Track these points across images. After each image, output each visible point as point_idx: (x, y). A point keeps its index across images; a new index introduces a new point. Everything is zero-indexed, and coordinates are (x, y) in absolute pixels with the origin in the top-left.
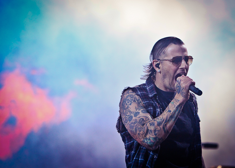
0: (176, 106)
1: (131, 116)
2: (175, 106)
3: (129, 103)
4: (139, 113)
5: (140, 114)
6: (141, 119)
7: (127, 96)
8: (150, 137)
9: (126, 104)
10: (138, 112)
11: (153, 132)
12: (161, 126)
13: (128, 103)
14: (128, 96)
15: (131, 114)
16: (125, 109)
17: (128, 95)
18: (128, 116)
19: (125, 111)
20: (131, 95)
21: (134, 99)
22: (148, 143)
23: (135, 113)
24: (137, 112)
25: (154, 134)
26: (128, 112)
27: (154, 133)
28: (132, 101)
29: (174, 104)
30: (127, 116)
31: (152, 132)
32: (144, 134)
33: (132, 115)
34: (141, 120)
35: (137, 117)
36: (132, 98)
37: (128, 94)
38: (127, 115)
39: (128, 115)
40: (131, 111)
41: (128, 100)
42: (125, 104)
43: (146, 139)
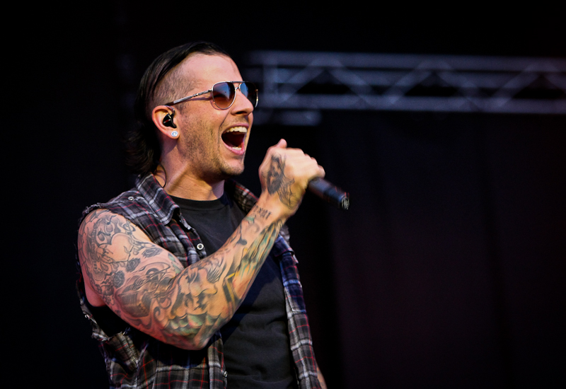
0: (261, 230)
1: (119, 272)
2: (258, 229)
3: (105, 241)
4: (139, 260)
5: (142, 261)
6: (149, 271)
7: (95, 225)
8: (186, 314)
9: (99, 245)
10: (136, 259)
11: (196, 300)
12: (219, 284)
13: (103, 239)
14: (97, 223)
15: (117, 268)
16: (99, 260)
17: (96, 220)
18: (111, 274)
19: (98, 264)
20: (103, 219)
21: (116, 226)
22: (183, 330)
23: (126, 263)
24: (133, 260)
25: (197, 305)
26: (109, 265)
27: (198, 302)
28: (112, 233)
29: (256, 221)
30: (108, 277)
31: (192, 300)
32: (171, 307)
33: (120, 269)
34: (152, 272)
35: (137, 269)
36: (108, 224)
37: (96, 217)
38: (107, 275)
39: (109, 272)
40: (116, 260)
41: (100, 233)
42: (94, 247)
43: (176, 320)
